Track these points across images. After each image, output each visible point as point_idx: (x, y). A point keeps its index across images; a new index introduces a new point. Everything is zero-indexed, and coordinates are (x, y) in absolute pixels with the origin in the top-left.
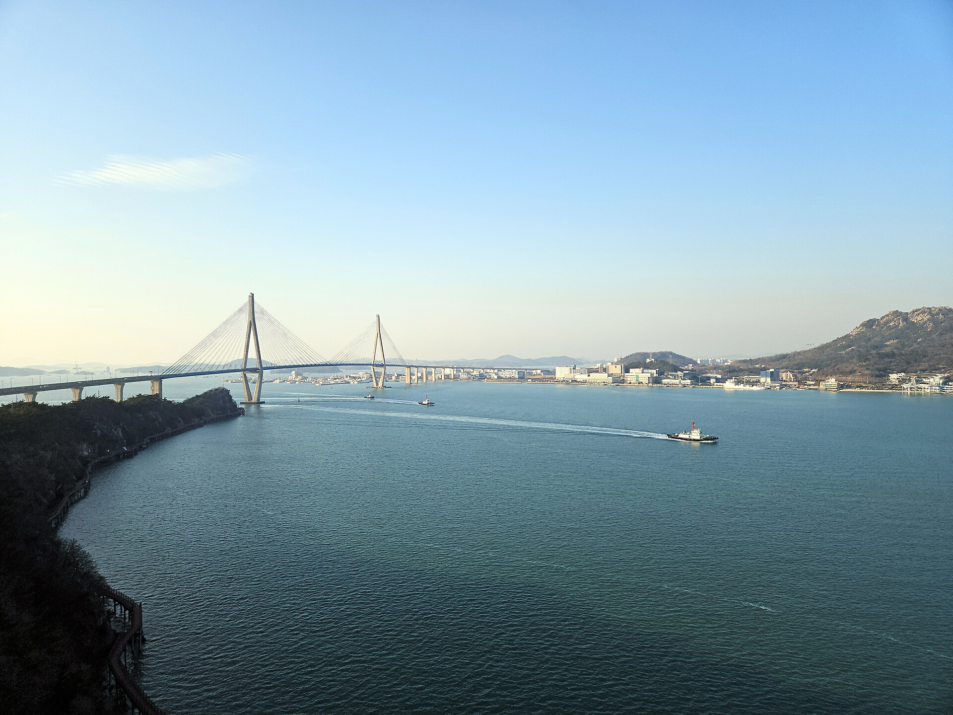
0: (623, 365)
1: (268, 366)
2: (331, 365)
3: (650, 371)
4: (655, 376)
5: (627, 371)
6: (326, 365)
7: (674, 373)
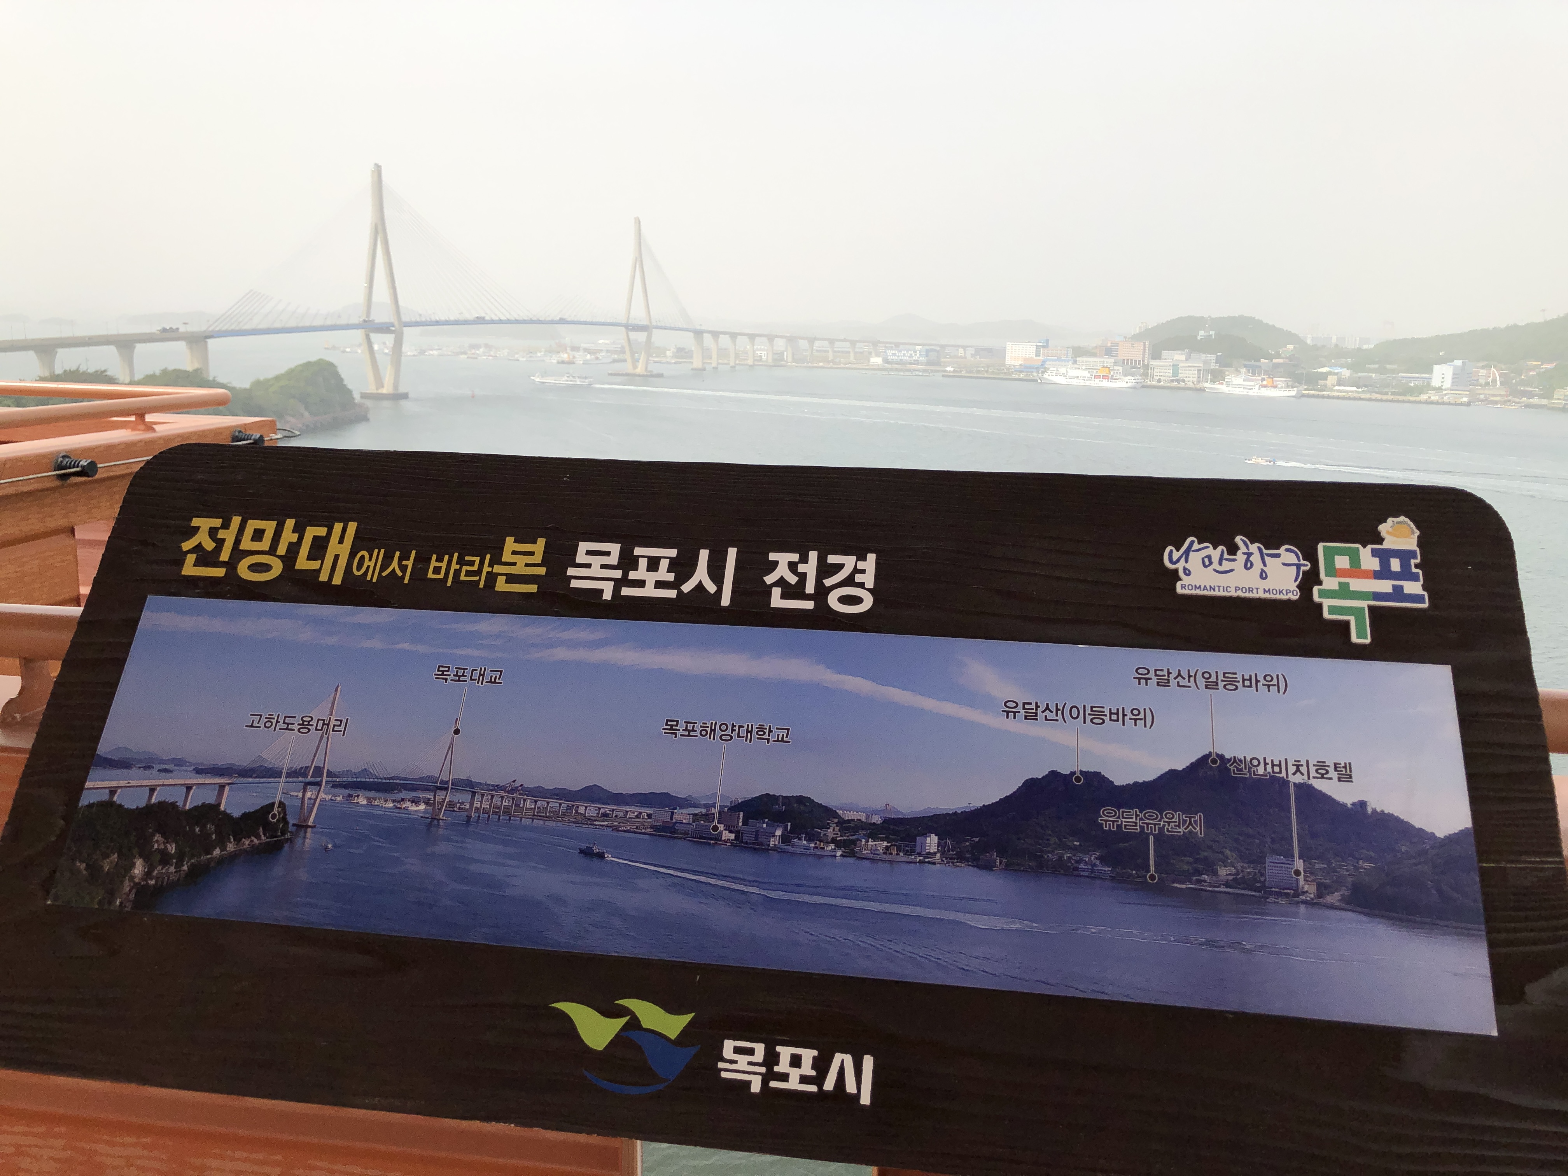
0: (1147, 343)
1: (413, 320)
2: (539, 322)
3: (1203, 356)
4: (1212, 367)
5: (1156, 355)
6: (531, 322)
7: (1253, 363)
